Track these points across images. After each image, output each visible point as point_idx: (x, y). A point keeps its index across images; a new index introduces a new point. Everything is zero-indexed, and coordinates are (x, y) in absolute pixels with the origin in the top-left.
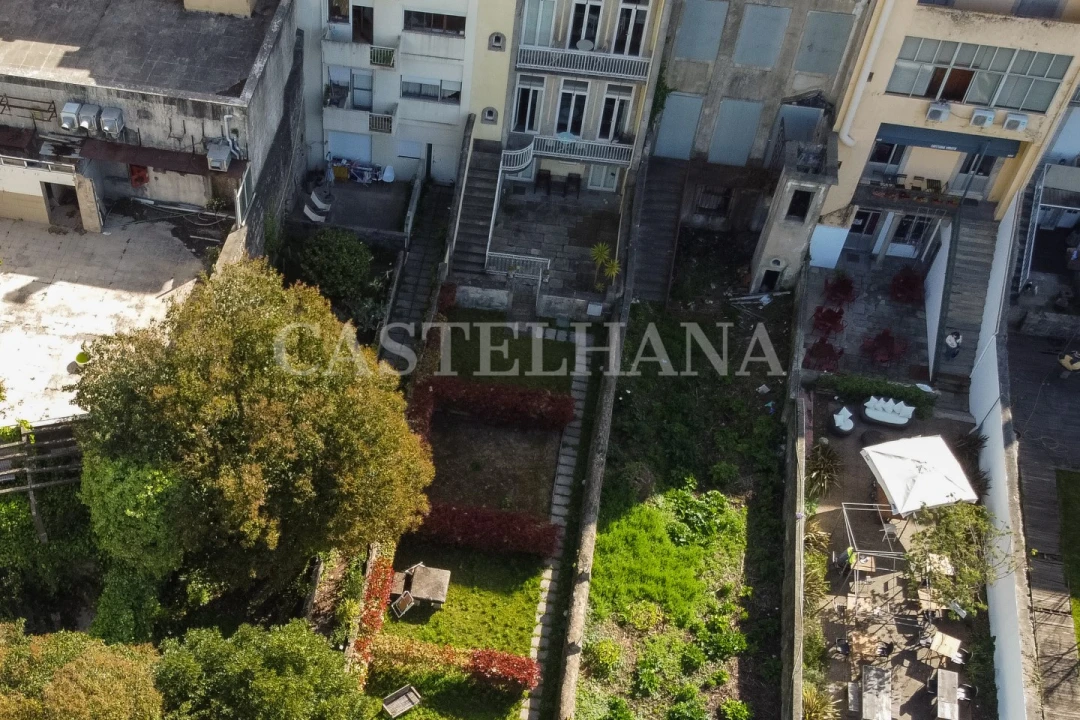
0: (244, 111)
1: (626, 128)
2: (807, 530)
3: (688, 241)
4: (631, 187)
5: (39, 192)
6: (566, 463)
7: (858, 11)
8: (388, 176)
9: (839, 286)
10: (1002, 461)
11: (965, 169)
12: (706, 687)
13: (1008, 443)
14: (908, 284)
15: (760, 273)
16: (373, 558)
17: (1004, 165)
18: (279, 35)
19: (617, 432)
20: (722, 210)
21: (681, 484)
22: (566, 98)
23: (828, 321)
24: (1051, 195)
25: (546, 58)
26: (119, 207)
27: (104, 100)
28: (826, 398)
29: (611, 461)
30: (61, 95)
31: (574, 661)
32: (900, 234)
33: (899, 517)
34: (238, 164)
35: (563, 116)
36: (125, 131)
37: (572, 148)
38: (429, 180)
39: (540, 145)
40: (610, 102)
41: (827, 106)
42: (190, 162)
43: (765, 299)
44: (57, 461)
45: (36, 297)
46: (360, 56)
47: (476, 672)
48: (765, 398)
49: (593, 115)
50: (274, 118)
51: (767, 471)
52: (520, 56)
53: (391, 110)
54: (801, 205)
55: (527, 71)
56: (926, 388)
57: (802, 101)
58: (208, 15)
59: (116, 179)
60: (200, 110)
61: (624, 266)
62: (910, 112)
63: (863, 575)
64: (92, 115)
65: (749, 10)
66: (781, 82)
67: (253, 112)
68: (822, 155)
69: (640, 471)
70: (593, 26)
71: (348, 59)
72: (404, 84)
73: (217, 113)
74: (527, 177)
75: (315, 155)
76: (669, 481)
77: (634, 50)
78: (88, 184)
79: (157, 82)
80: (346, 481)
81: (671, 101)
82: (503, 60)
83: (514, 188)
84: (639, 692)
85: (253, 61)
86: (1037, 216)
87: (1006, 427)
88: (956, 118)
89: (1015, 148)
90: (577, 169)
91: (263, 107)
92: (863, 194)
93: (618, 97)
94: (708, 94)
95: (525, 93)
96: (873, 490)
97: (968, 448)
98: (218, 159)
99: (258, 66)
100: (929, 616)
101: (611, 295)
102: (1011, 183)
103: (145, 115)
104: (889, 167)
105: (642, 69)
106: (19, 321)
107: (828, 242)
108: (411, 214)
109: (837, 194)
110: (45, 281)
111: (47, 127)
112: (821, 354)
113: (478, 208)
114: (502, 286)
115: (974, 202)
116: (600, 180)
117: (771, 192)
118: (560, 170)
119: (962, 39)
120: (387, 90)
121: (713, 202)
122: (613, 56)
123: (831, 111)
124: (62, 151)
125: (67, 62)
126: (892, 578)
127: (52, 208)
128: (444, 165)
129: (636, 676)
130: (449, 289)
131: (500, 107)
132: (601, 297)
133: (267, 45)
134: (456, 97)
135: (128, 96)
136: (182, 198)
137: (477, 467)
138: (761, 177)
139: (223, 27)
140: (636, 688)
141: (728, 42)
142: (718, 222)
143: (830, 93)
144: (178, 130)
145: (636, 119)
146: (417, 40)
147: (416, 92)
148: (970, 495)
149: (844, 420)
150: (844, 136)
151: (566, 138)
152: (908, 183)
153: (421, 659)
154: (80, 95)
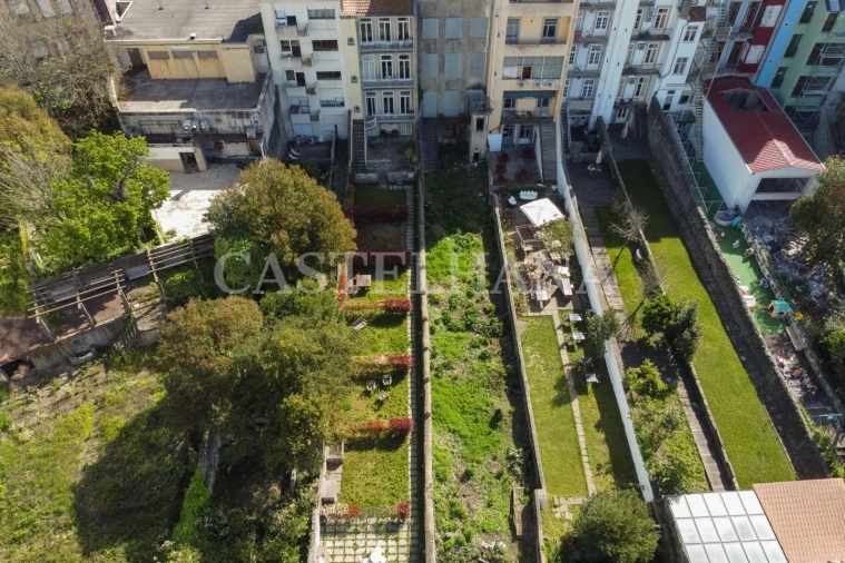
0: (259, 113)
1: (411, 108)
2: (505, 239)
3: (442, 149)
4: (417, 130)
5: (178, 157)
6: (410, 232)
7: (486, 51)
8: (321, 140)
9: (503, 157)
10: (572, 204)
11: (539, 106)
12: (477, 302)
13: (572, 196)
14: (528, 153)
15: (472, 154)
16: (339, 274)
17: (552, 101)
18: (268, 86)
19: (427, 218)
20: (454, 136)
21: (455, 232)
22: (385, 99)
23: (501, 169)
24: (572, 112)
25: (375, 84)
26: (213, 161)
27: (201, 116)
28: (504, 195)
29: (426, 228)
30: (183, 117)
31: (425, 300)
32: (522, 135)
33: (539, 229)
34: (259, 135)
35: (386, 107)
36: (211, 129)
37: (391, 118)
38: (338, 139)
39: (378, 119)
40: (402, 99)
41: (482, 88)
42: (238, 137)
43: (476, 164)
44: (203, 253)
45: (184, 197)
46: (302, 91)
47: (387, 308)
48: (482, 197)
49: (397, 105)
50: (271, 118)
51: (487, 223)
52: (364, 84)
53: (318, 112)
54: (480, 124)
55: (368, 90)
56: (540, 185)
57: (474, 88)
58: (238, 83)
59: (209, 150)
60: (241, 115)
61: (419, 158)
62: (513, 86)
63: (528, 252)
64: (197, 123)
65: (447, 56)
66: (464, 82)
67: (263, 113)
68: (484, 105)
69: (437, 228)
70: (390, 71)
71: (296, 94)
72: (321, 101)
73: (248, 115)
74: (375, 133)
75: (291, 136)
76: (450, 232)
77: (407, 76)
78: (199, 150)
79: (222, 106)
80: (322, 235)
81: (425, 95)
82: (357, 87)
83: (371, 139)
84: (453, 308)
85: (259, 95)
86: (570, 122)
87: (571, 191)
88: (529, 85)
89: (554, 93)
90: (395, 127)
91: (266, 113)
92: (503, 120)
93: (405, 96)
94: (438, 90)
95: (369, 100)
96: (527, 221)
97: (560, 203)
98: (251, 133)
99: (262, 97)
100: (557, 263)
101: (416, 168)
102: (556, 107)
103: (219, 121)
104: (511, 109)
105: (411, 83)
106: (178, 207)
107: (496, 141)
108: (333, 151)
109: (494, 119)
110: (186, 191)
111: (178, 131)
112: (500, 180)
113: (359, 146)
114: (372, 172)
115: (545, 118)
116: (406, 131)
117: (470, 123)
118: (389, 128)
119: (524, 55)
120: (315, 105)
121: (450, 133)
122: (400, 80)
123: (485, 90)
124: (186, 140)
125: (182, 106)
126: (540, 253)
127: (185, 164)
128: (342, 132)
129: (450, 302)
130: (352, 176)
131: (360, 106)
132: (412, 170)
133: (264, 89)
134: (342, 104)
135: (211, 113)
136: (239, 153)
137: (375, 238)
138: (465, 119)
139: (245, 87)
140: (451, 307)
141: (442, 69)
142: (454, 141)
143: (483, 83)
144: (233, 125)
145: (414, 104)
146: (323, 83)
147: (326, 104)
148: (561, 216)
149: (512, 200)
150: (491, 98)
151: (389, 115)
152: (520, 114)
153: (364, 307)
154: (191, 116)
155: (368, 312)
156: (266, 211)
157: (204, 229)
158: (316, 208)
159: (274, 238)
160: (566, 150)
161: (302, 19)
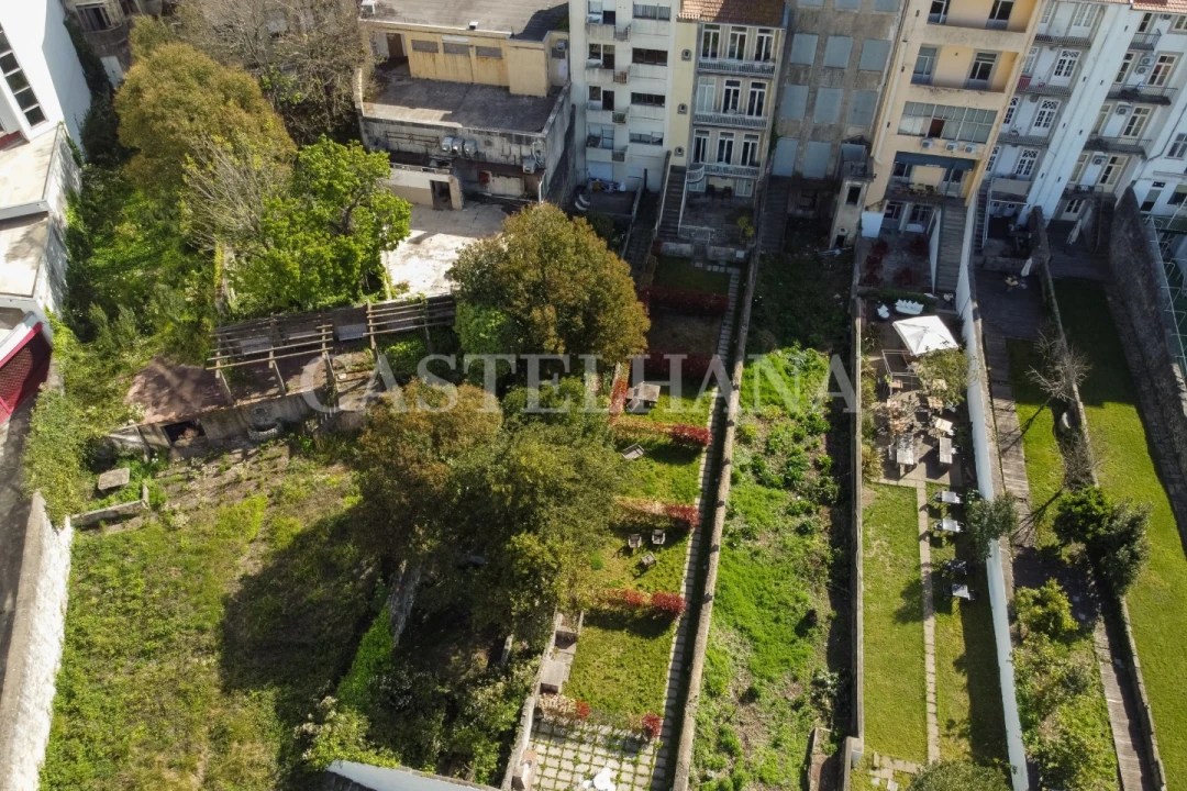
0: (544, 140)
1: (756, 159)
2: (863, 367)
3: (793, 223)
4: (760, 192)
5: (428, 187)
6: (725, 333)
7: (879, 90)
8: (622, 188)
9: (880, 246)
10: (973, 330)
11: (946, 179)
12: (807, 449)
13: (975, 319)
14: (919, 245)
15: (834, 236)
16: (617, 377)
17: (968, 175)
18: (562, 104)
19: (753, 318)
20: (812, 206)
21: (791, 345)
22: (722, 142)
23: (873, 264)
24: (996, 195)
25: (709, 119)
26: (473, 197)
27: (466, 135)
28: (872, 303)
29: (750, 333)
30: (441, 133)
31: (731, 432)
32: (913, 218)
33: (917, 359)
34: (540, 170)
35: (721, 154)
36: (477, 153)
37: (726, 170)
38: (646, 190)
39: (708, 168)
40: (746, 145)
41: (866, 143)
42: (510, 169)
43: (838, 252)
44: (439, 319)
45: (426, 241)
46: (607, 117)
47: (674, 436)
48: (838, 301)
49: (737, 152)
50: (559, 150)
51: (840, 338)
52: (695, 117)
53: (625, 148)
54: (854, 195)
55: (700, 126)
56: (930, 295)
57: (853, 141)
58: (523, 96)
59: (470, 182)
60: (519, 140)
61: (757, 232)
62: (912, 146)
63: (895, 390)
64: (460, 143)
65: (820, 91)
66: (840, 131)
67: (549, 141)
68: (865, 169)
69: (766, 335)
70: (735, 102)
71: (600, 119)
72: (632, 135)
73: (529, 141)
74: (700, 188)
75: (581, 176)
76: (784, 343)
77: (759, 113)
78: (457, 181)
79: (496, 125)
80: (602, 319)
81: (781, 143)
82: (686, 119)
83: (692, 196)
84: (769, 452)
85: (548, 115)
86: (989, 209)
87: (974, 311)
88: (937, 148)
89: (972, 164)
90: (729, 183)
91: (553, 141)
92: (889, 193)
93: (751, 142)
94: (800, 138)
95: (698, 140)
96: (901, 345)
97: (956, 326)
98: (528, 166)
99: (551, 118)
100: (936, 412)
101: (749, 246)
102: (972, 184)
103: (489, 143)
104: (904, 179)
105: (764, 123)
106: (417, 253)
107: (873, 222)
108: (636, 206)
109: (876, 190)
110: (431, 233)
111: (434, 152)
112: (870, 279)
113: (674, 202)
114: (687, 242)
115: (953, 198)
116: (743, 190)
117: (838, 192)
118: (720, 184)
119: (936, 102)
120: (622, 138)
121: (807, 202)
122: (747, 117)
123: (869, 146)
124: (442, 164)
125: (445, 118)
126: (913, 394)
127: (435, 198)
128: (654, 181)
129: (767, 443)
130: (658, 244)
131: (685, 148)
132: (743, 247)
133: (556, 108)
134: (660, 142)
135: (480, 133)
136: (508, 192)
137: (675, 335)
138: (833, 184)
139: (532, 101)
140: (767, 450)
141: (810, 108)
142: (811, 213)
143: (868, 135)
144: (507, 152)
145: (761, 154)
146: (638, 109)
147: (638, 139)
148: (953, 344)
149: (883, 312)
150: (877, 159)
151: (723, 165)
152: (915, 188)
153: (644, 430)
154: (453, 133)
155: (647, 437)
156: (531, 275)
157: (446, 288)
158: (600, 281)
159: (536, 313)
160: (977, 249)
161: (624, 17)
